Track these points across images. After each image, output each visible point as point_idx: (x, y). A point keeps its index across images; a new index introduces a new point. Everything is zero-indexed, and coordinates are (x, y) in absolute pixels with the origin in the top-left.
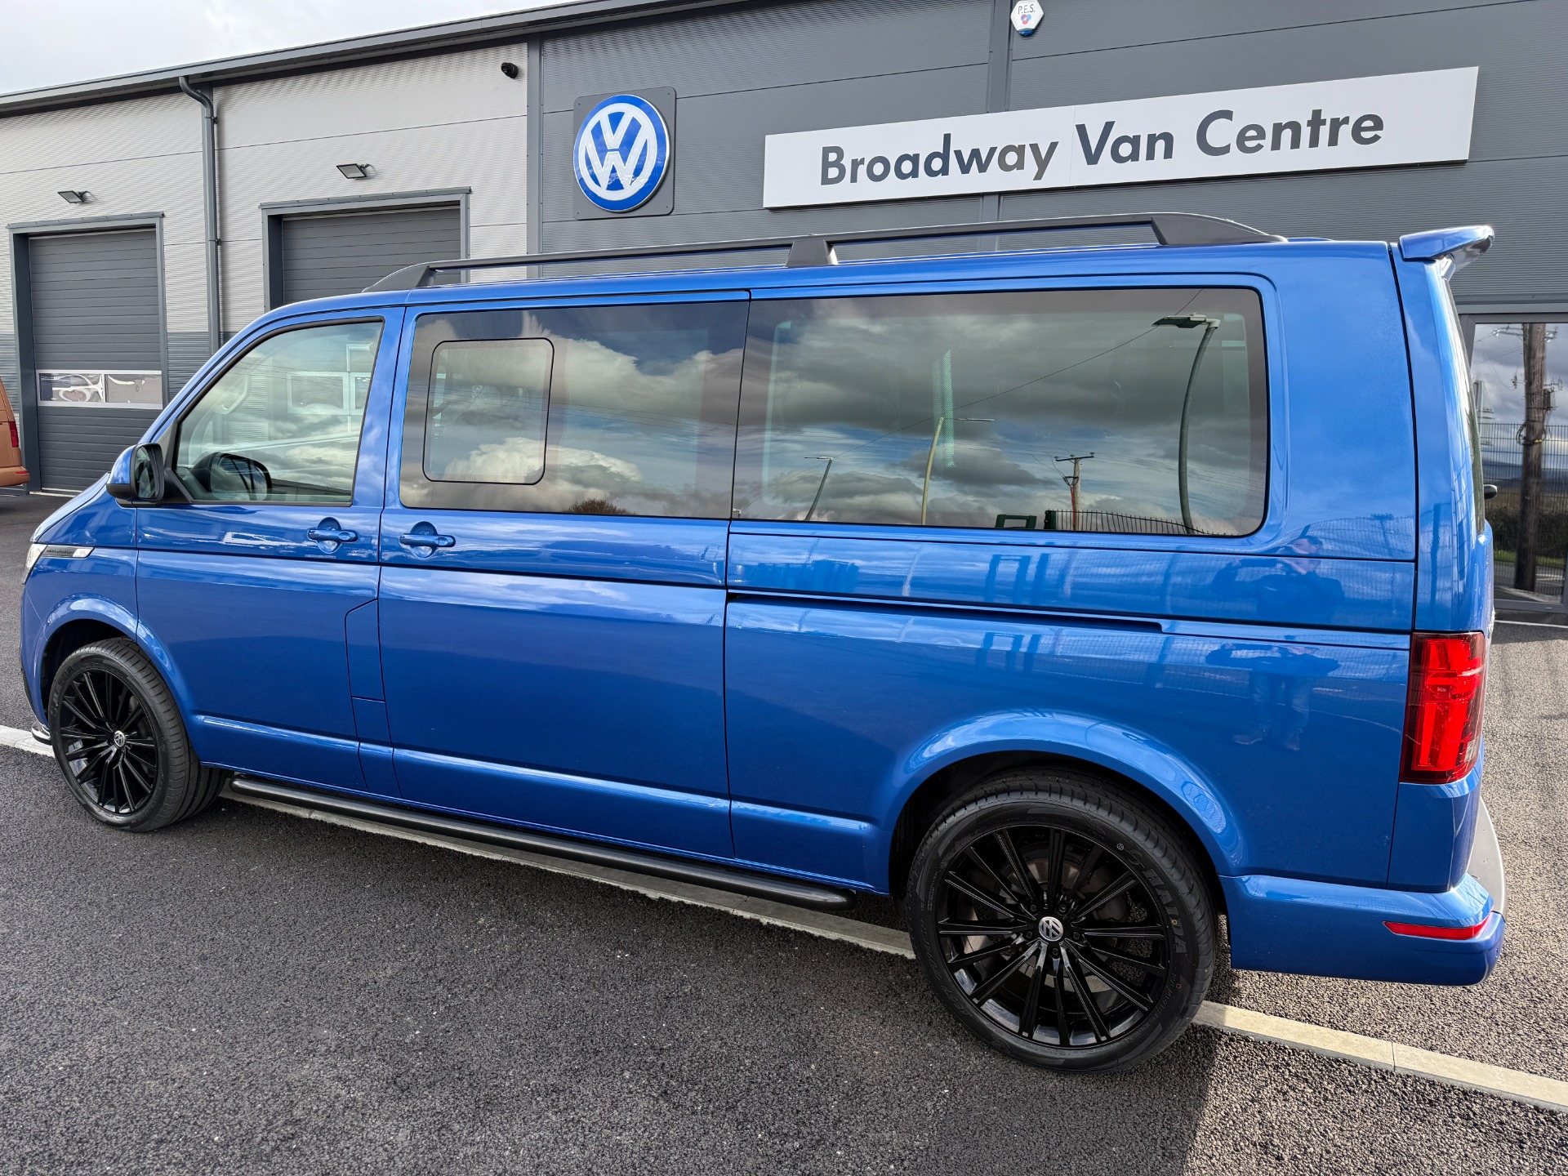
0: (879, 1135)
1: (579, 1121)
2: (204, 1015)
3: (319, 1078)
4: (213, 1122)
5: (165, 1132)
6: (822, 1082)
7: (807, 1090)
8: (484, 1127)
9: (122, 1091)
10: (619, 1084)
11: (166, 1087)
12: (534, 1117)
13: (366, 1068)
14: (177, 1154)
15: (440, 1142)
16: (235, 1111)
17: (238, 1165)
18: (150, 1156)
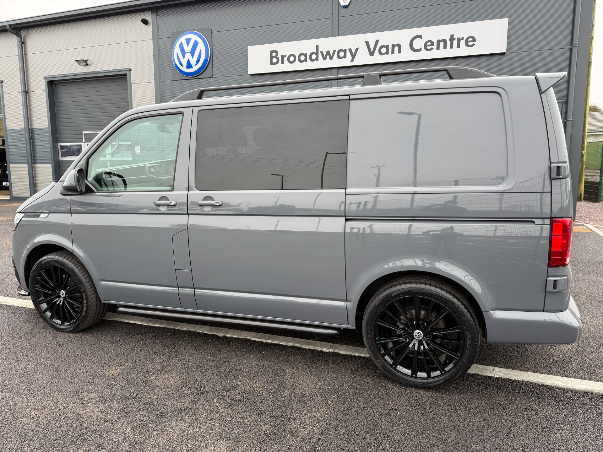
0: (312, 414)
1: (198, 419)
2: (44, 393)
3: (93, 412)
4: (51, 432)
5: (32, 437)
6: (289, 397)
7: (284, 401)
8: (161, 424)
9: (12, 423)
10: (212, 404)
11: (30, 420)
12: (180, 419)
13: (112, 407)
14: (37, 445)
15: (144, 431)
16: (60, 427)
17: (63, 446)
18: (26, 446)
